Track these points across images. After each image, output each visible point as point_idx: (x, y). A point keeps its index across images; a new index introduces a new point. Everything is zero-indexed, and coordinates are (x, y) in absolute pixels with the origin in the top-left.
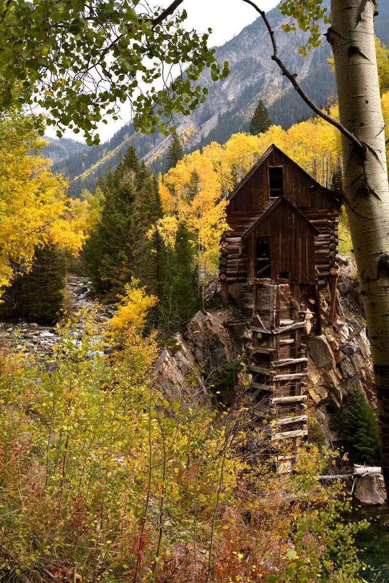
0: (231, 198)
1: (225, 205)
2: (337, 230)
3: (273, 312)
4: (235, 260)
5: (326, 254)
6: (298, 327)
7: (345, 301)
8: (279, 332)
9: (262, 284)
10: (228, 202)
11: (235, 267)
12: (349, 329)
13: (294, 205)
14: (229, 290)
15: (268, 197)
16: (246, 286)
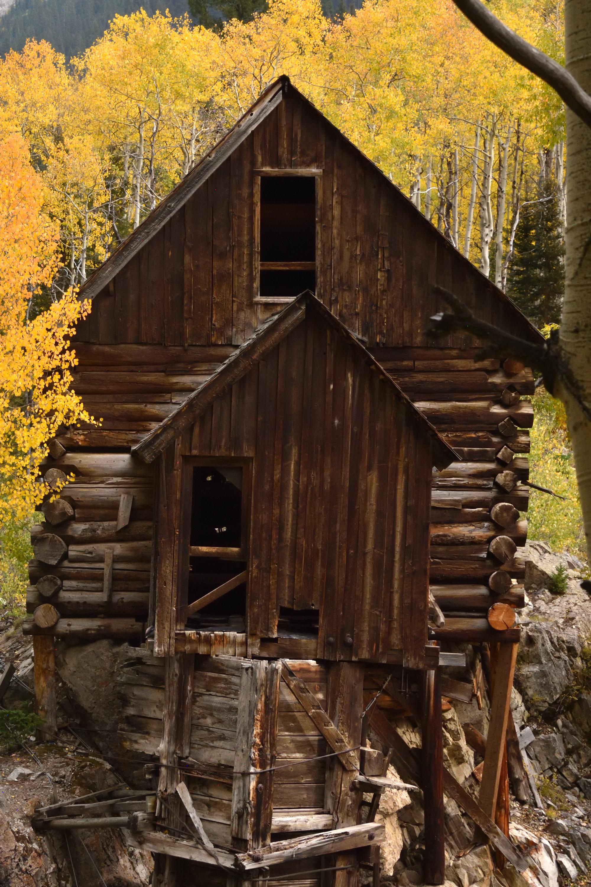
0: (98, 289)
1: (74, 316)
2: (526, 448)
3: (246, 774)
4: (101, 548)
5: (473, 543)
6: (348, 845)
7: (548, 745)
8: (265, 864)
9: (207, 656)
10: (88, 305)
11: (99, 578)
12: (559, 865)
13: (356, 335)
14: (66, 673)
15: (251, 295)
16: (139, 661)
